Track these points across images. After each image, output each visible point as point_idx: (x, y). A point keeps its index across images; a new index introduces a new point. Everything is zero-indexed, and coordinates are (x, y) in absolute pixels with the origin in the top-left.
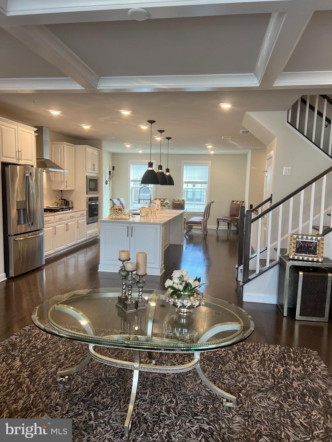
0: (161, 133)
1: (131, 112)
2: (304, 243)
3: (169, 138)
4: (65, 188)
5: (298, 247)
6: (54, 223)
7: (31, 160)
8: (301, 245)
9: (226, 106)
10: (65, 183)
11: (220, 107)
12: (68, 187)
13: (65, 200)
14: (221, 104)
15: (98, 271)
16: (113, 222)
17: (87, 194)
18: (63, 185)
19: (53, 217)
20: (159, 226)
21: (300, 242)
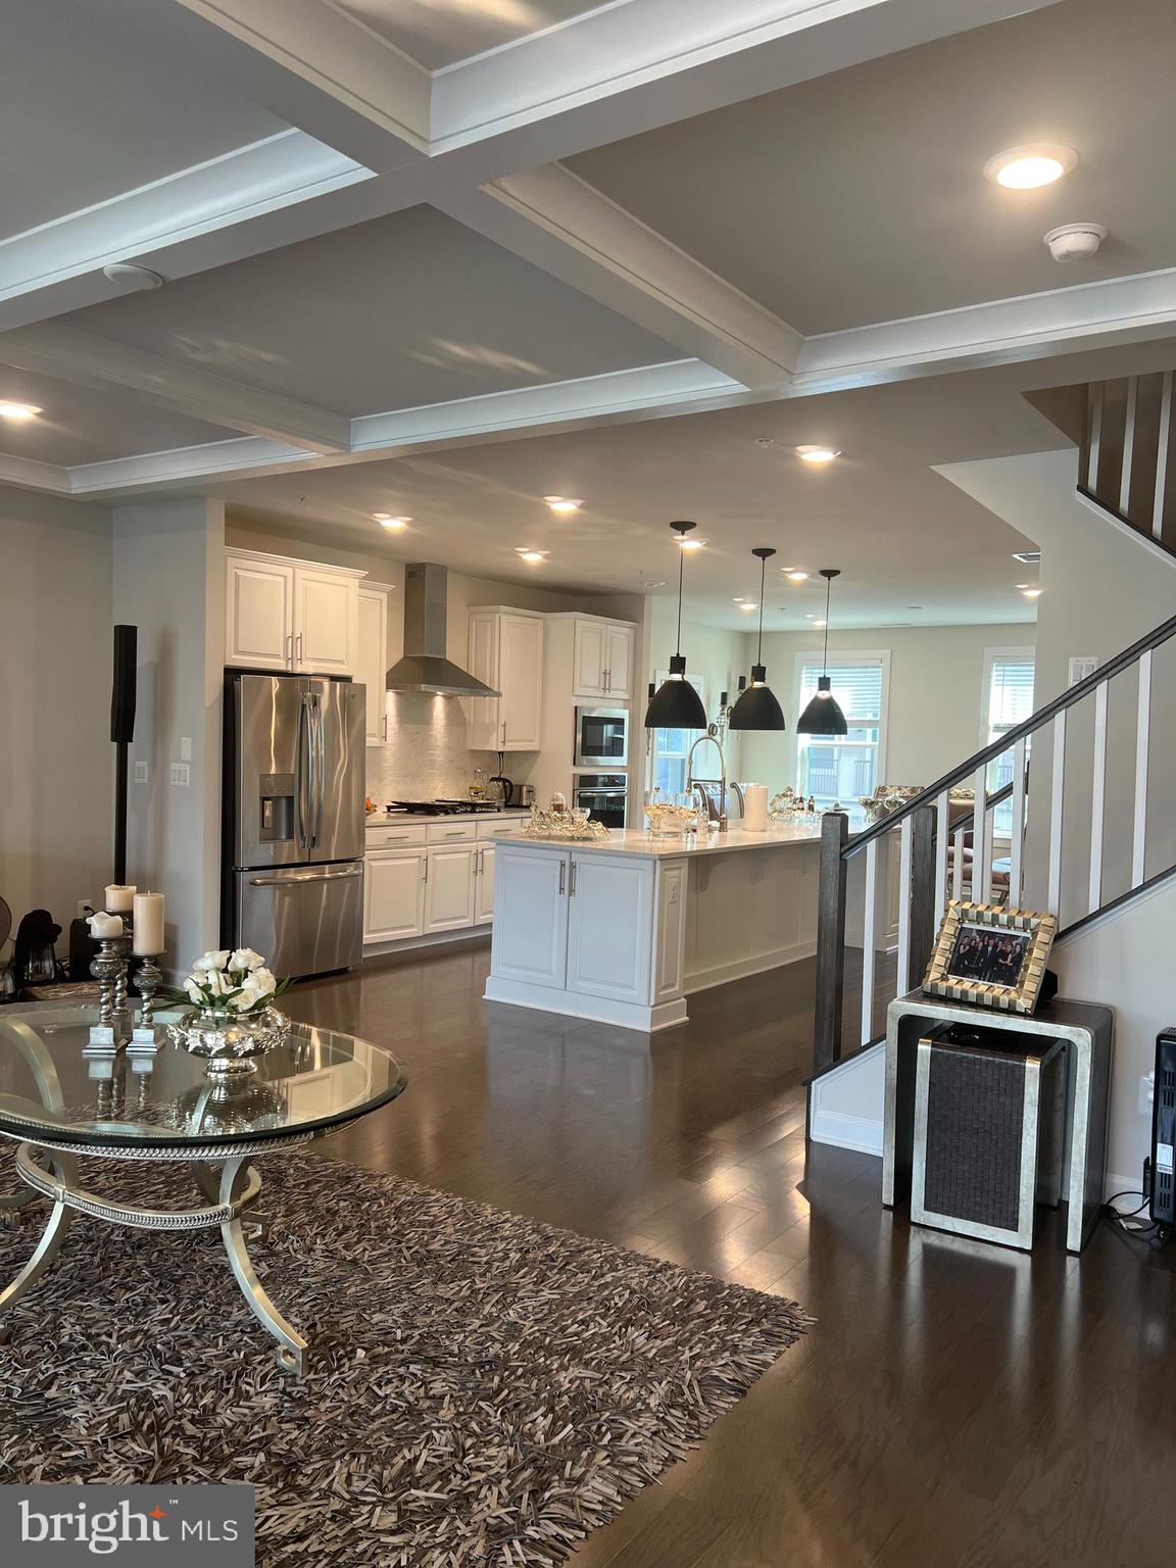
0: (764, 559)
1: (580, 502)
2: (987, 938)
3: (829, 574)
4: (500, 744)
5: (962, 951)
6: (426, 846)
7: (341, 662)
8: (972, 944)
9: (817, 456)
10: (501, 729)
11: (795, 458)
12: (512, 741)
13: (508, 781)
14: (799, 448)
15: (484, 997)
16: (550, 847)
17: (574, 764)
18: (495, 735)
19: (423, 827)
20: (651, 863)
21: (974, 934)
